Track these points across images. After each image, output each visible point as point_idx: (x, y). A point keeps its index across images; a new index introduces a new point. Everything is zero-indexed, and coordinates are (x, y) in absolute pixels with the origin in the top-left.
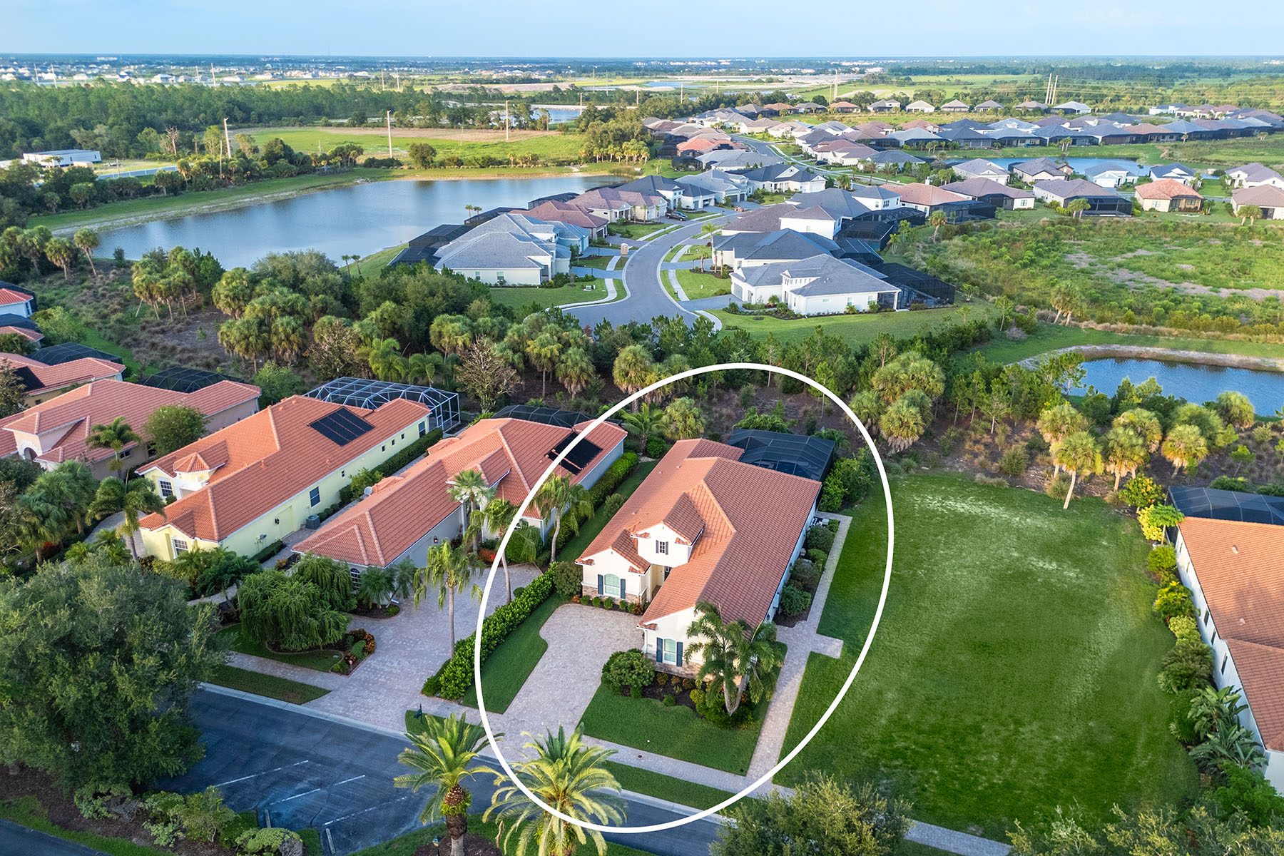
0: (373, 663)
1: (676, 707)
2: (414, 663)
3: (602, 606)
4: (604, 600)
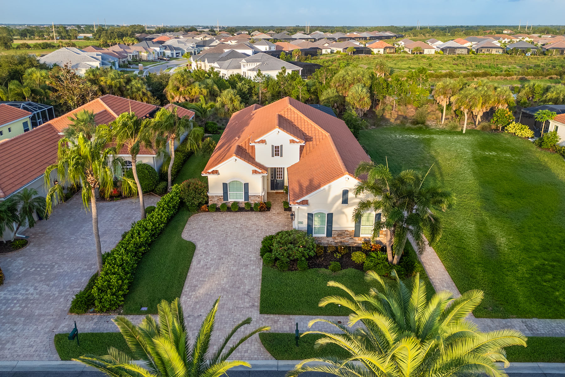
0: (3, 294)
3: (229, 210)
4: (230, 205)
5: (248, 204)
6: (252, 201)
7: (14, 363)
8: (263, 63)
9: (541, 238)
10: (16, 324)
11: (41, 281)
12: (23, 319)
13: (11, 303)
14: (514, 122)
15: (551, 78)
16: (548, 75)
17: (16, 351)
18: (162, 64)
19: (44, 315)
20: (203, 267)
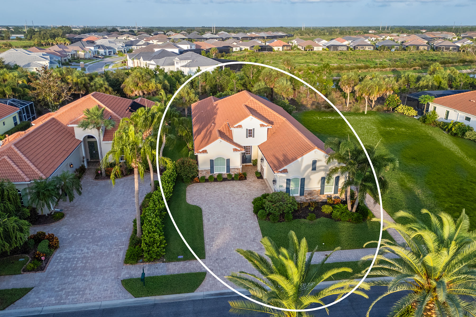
0: (62, 255)
1: (318, 220)
2: (101, 245)
3: (216, 180)
4: (216, 176)
5: (229, 175)
6: (233, 173)
7: (99, 303)
8: (193, 61)
9: (445, 188)
10: (85, 276)
11: (90, 243)
12: (89, 272)
13: (73, 261)
14: (402, 105)
15: (415, 69)
16: (413, 66)
17: (96, 295)
18: (98, 62)
19: (105, 267)
20: (213, 224)
